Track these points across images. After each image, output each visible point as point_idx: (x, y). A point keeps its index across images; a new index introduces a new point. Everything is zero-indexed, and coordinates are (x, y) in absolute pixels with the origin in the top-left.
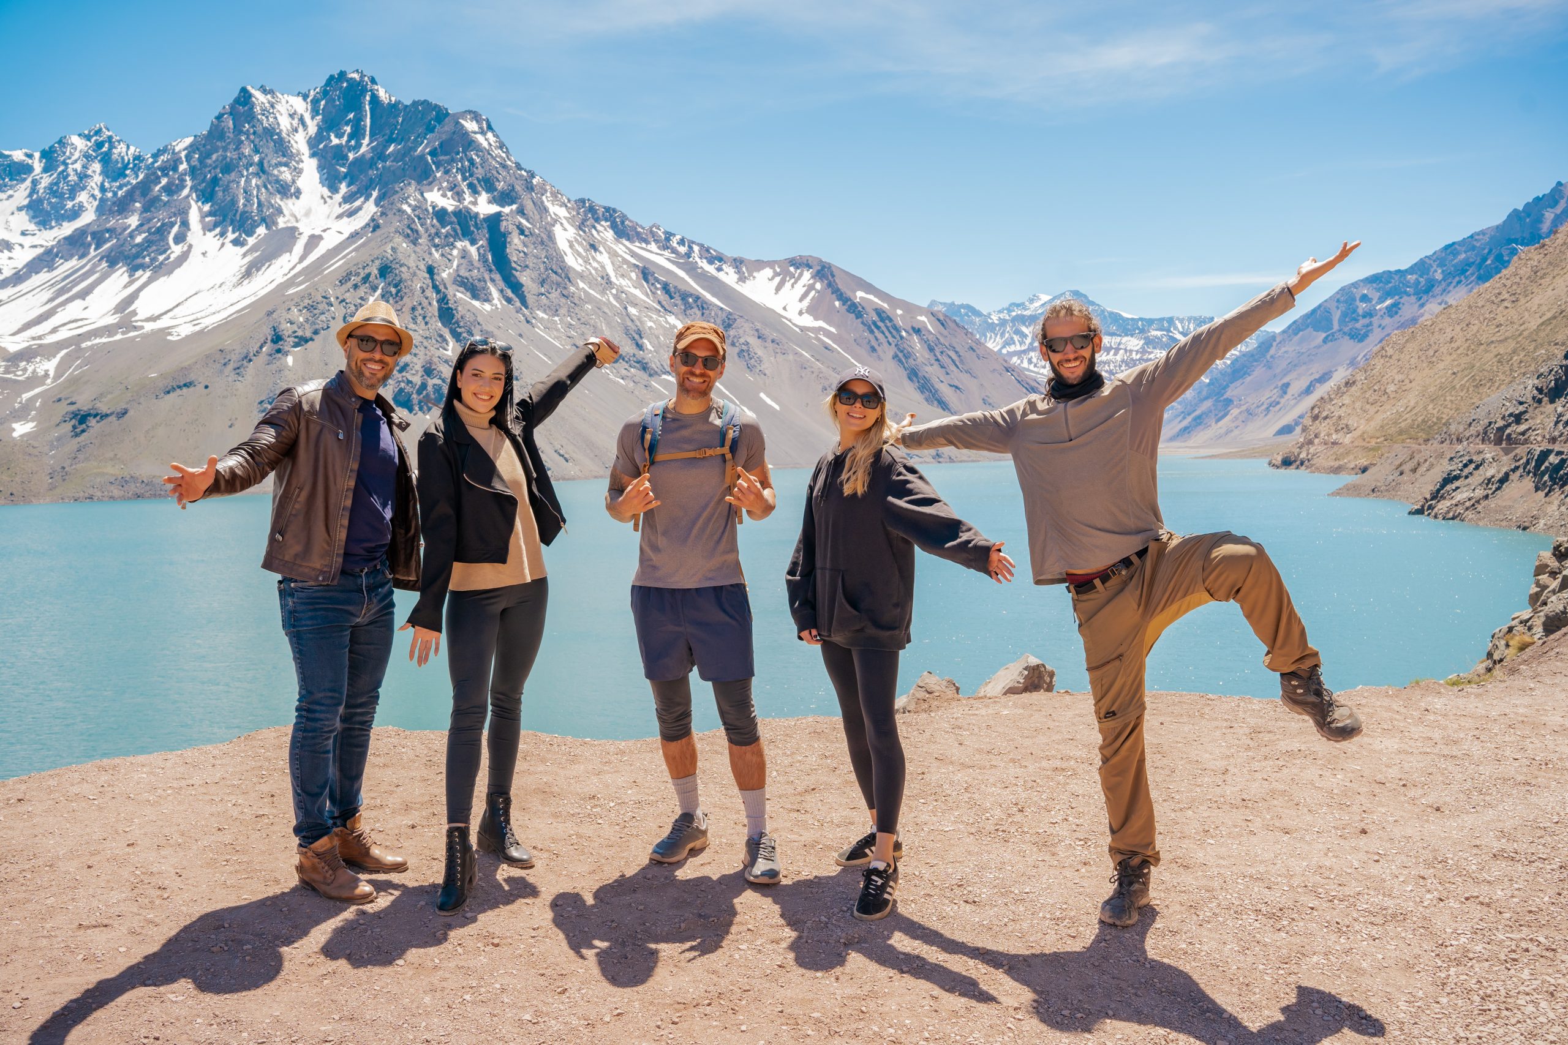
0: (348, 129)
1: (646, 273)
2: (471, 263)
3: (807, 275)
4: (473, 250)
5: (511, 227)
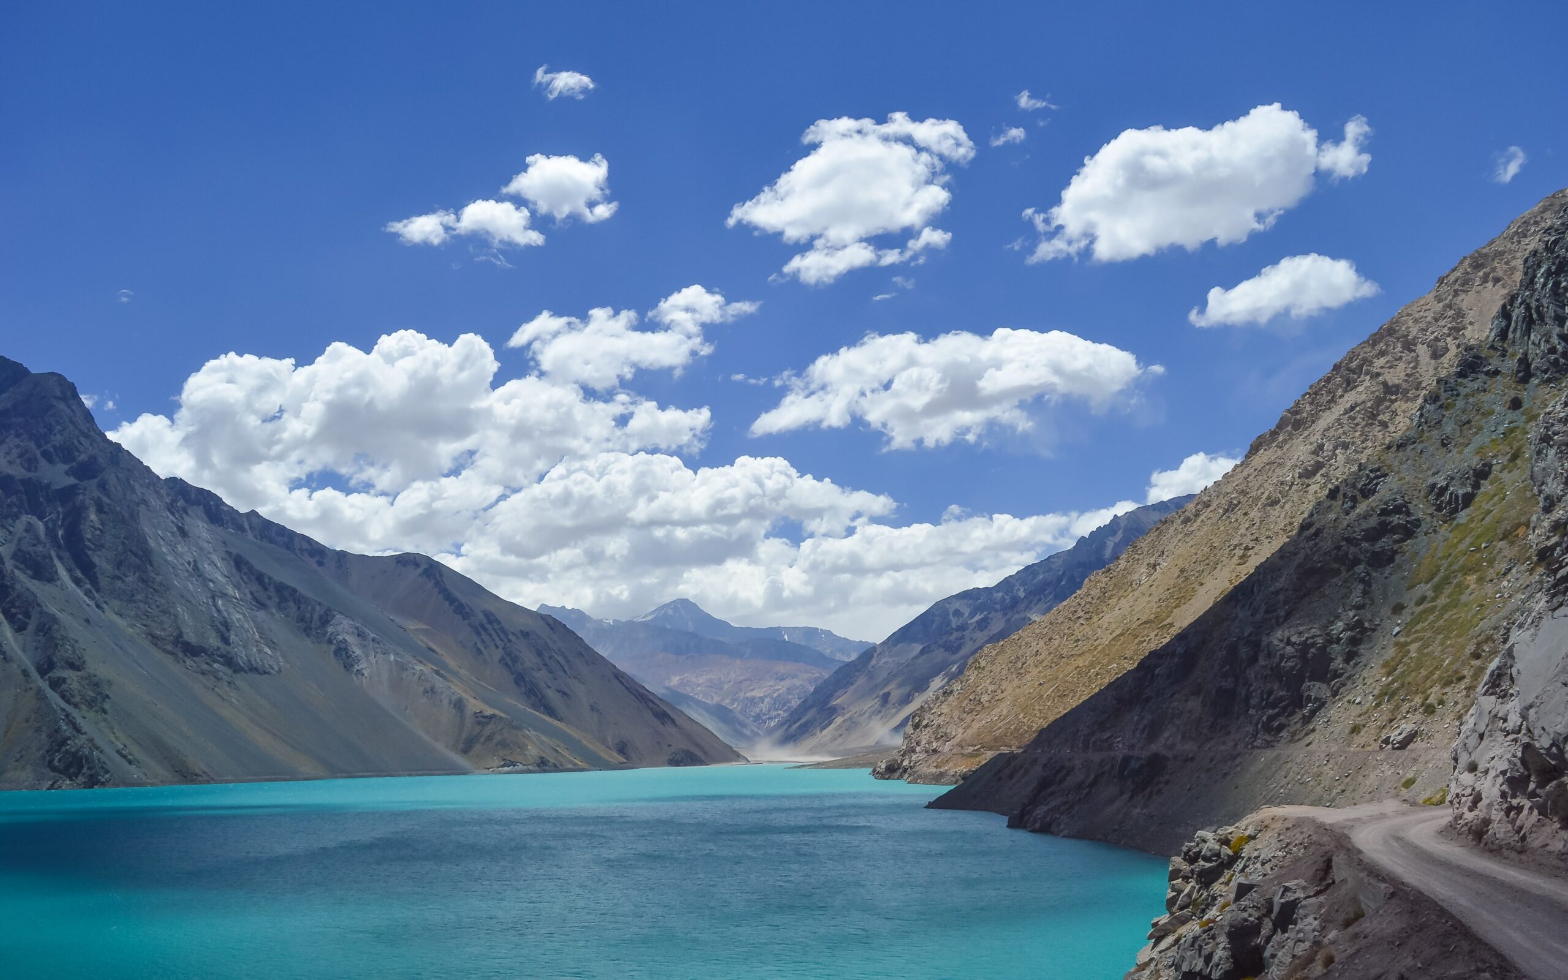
2: (37, 538)
3: (414, 573)
4: (40, 526)
5: (88, 502)
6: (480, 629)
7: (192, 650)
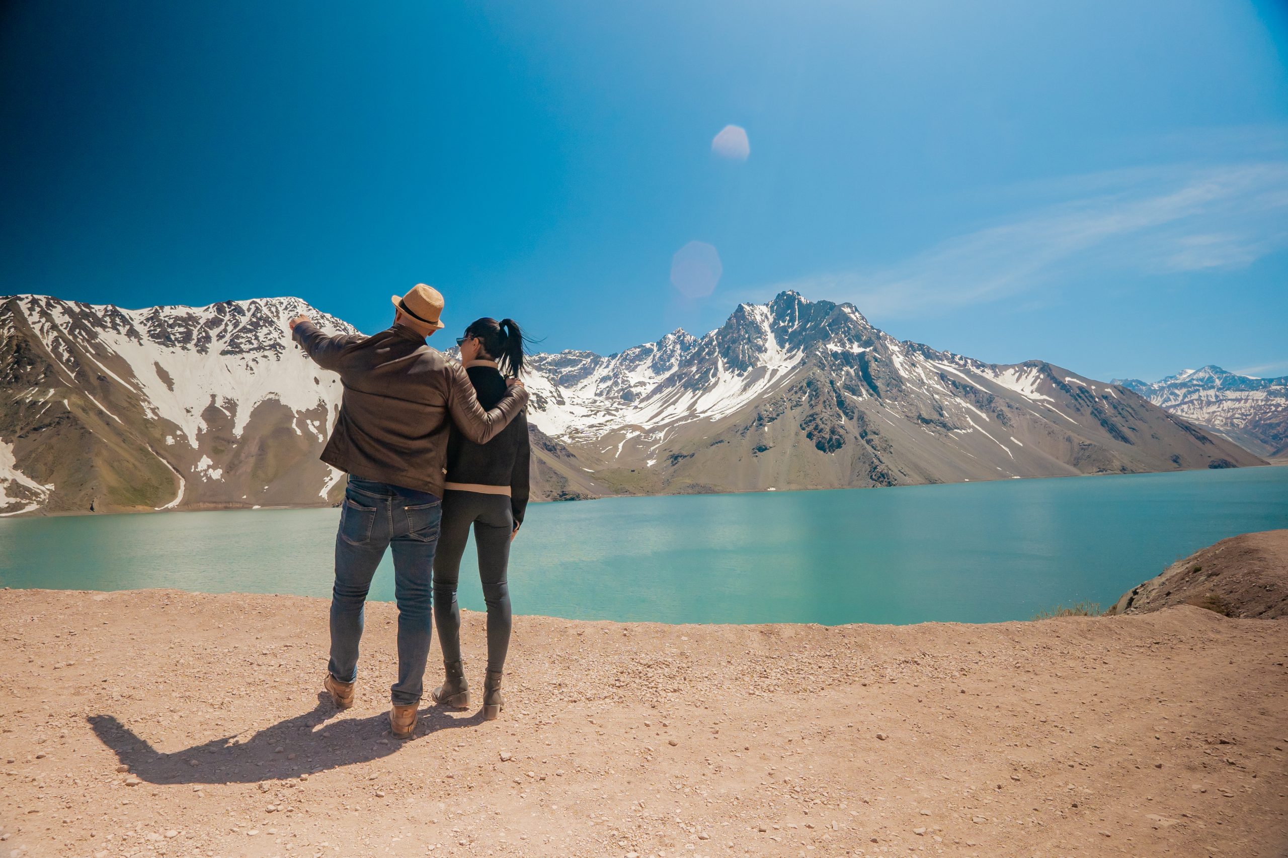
0: (788, 318)
1: (943, 376)
2: (851, 377)
3: (1035, 371)
4: (852, 371)
5: (870, 358)
6: (1077, 397)
7: (926, 422)
